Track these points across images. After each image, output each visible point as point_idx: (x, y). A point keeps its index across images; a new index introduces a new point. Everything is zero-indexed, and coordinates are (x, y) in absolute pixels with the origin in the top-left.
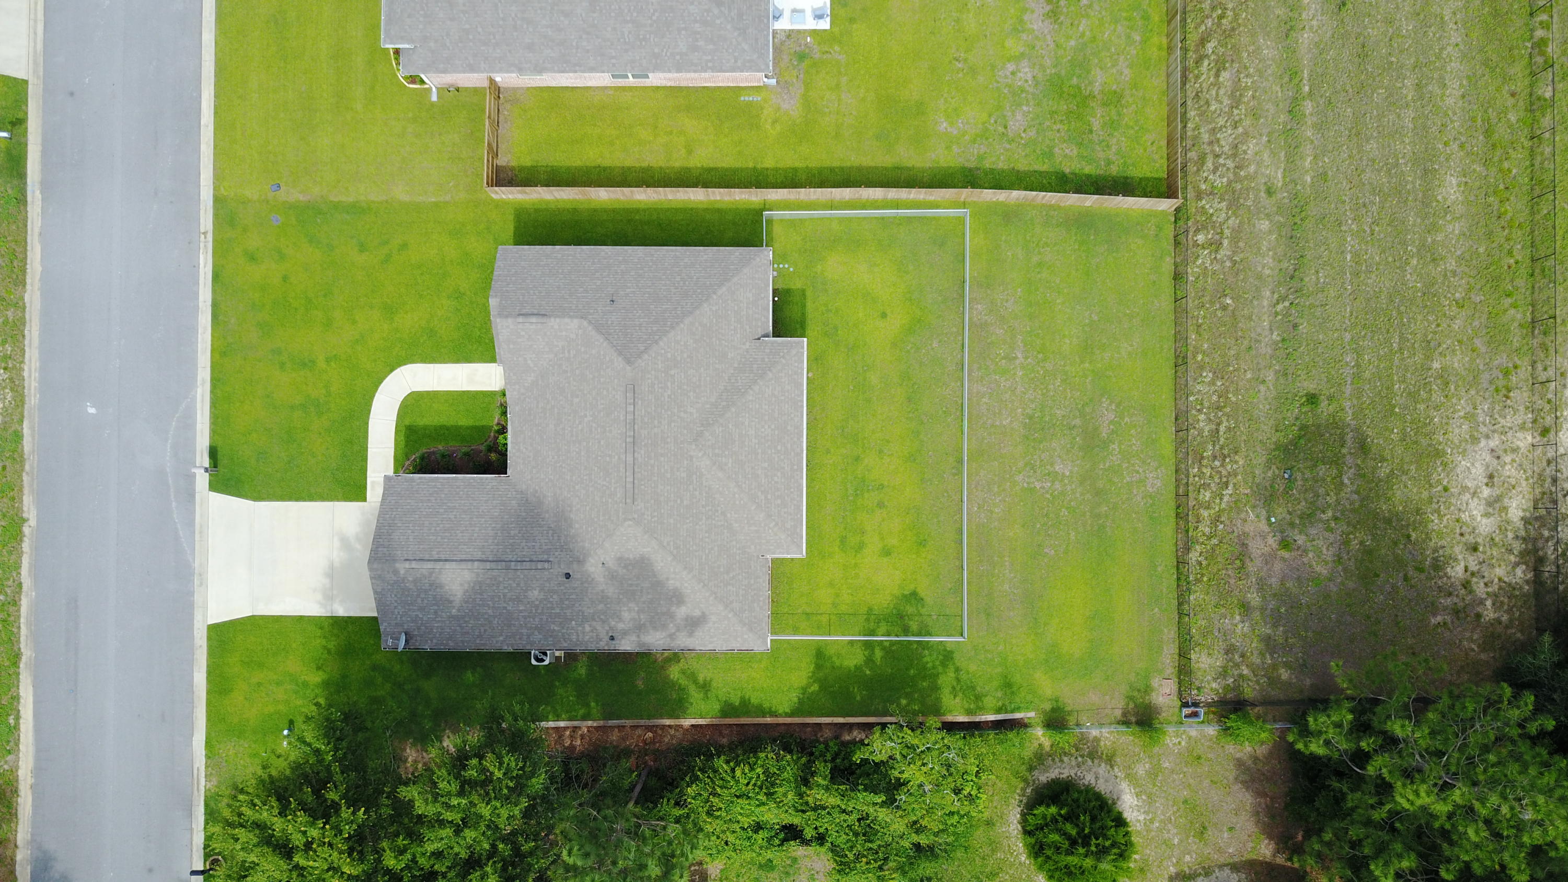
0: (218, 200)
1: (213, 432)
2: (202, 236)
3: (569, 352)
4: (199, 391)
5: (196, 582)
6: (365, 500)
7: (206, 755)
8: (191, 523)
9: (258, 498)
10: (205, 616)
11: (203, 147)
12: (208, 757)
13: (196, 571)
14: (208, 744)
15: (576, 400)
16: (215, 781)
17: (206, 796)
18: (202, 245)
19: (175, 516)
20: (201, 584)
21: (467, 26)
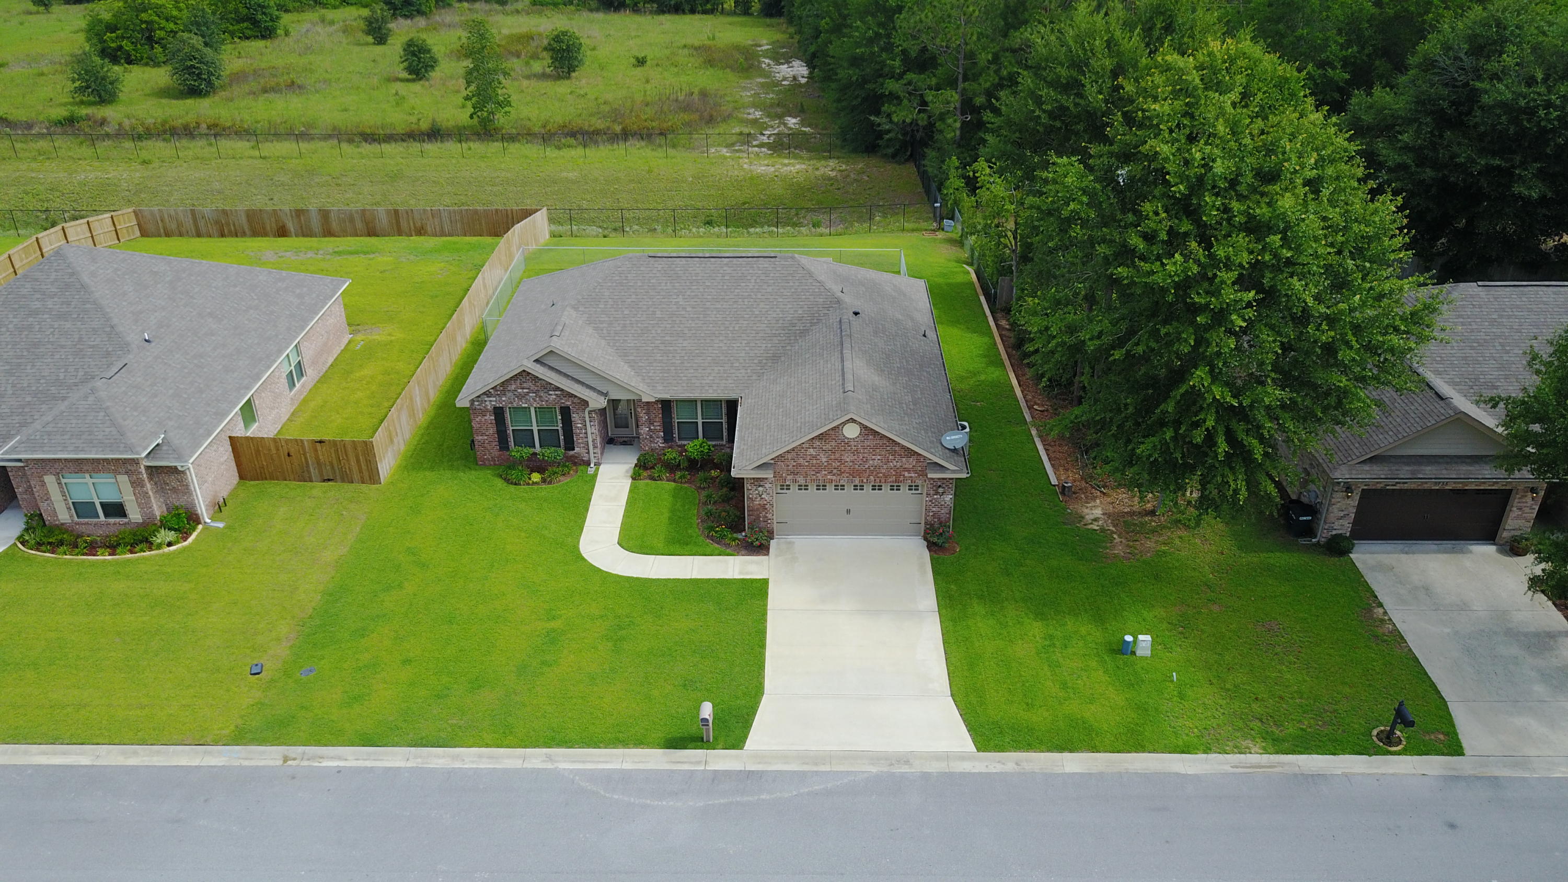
0: (240, 737)
1: (640, 743)
2: (290, 763)
3: (601, 322)
4: (563, 766)
5: (905, 769)
6: (765, 582)
7: (1205, 752)
8: (801, 776)
9: (759, 691)
10: (963, 757)
11: (133, 761)
12: (1207, 750)
13: (885, 769)
14: (1185, 749)
15: (658, 314)
16: (1248, 743)
17: (1277, 753)
18: (305, 763)
19: (786, 795)
20: (907, 762)
21: (171, 392)
